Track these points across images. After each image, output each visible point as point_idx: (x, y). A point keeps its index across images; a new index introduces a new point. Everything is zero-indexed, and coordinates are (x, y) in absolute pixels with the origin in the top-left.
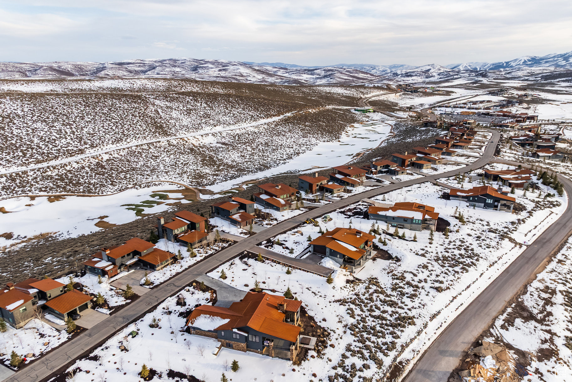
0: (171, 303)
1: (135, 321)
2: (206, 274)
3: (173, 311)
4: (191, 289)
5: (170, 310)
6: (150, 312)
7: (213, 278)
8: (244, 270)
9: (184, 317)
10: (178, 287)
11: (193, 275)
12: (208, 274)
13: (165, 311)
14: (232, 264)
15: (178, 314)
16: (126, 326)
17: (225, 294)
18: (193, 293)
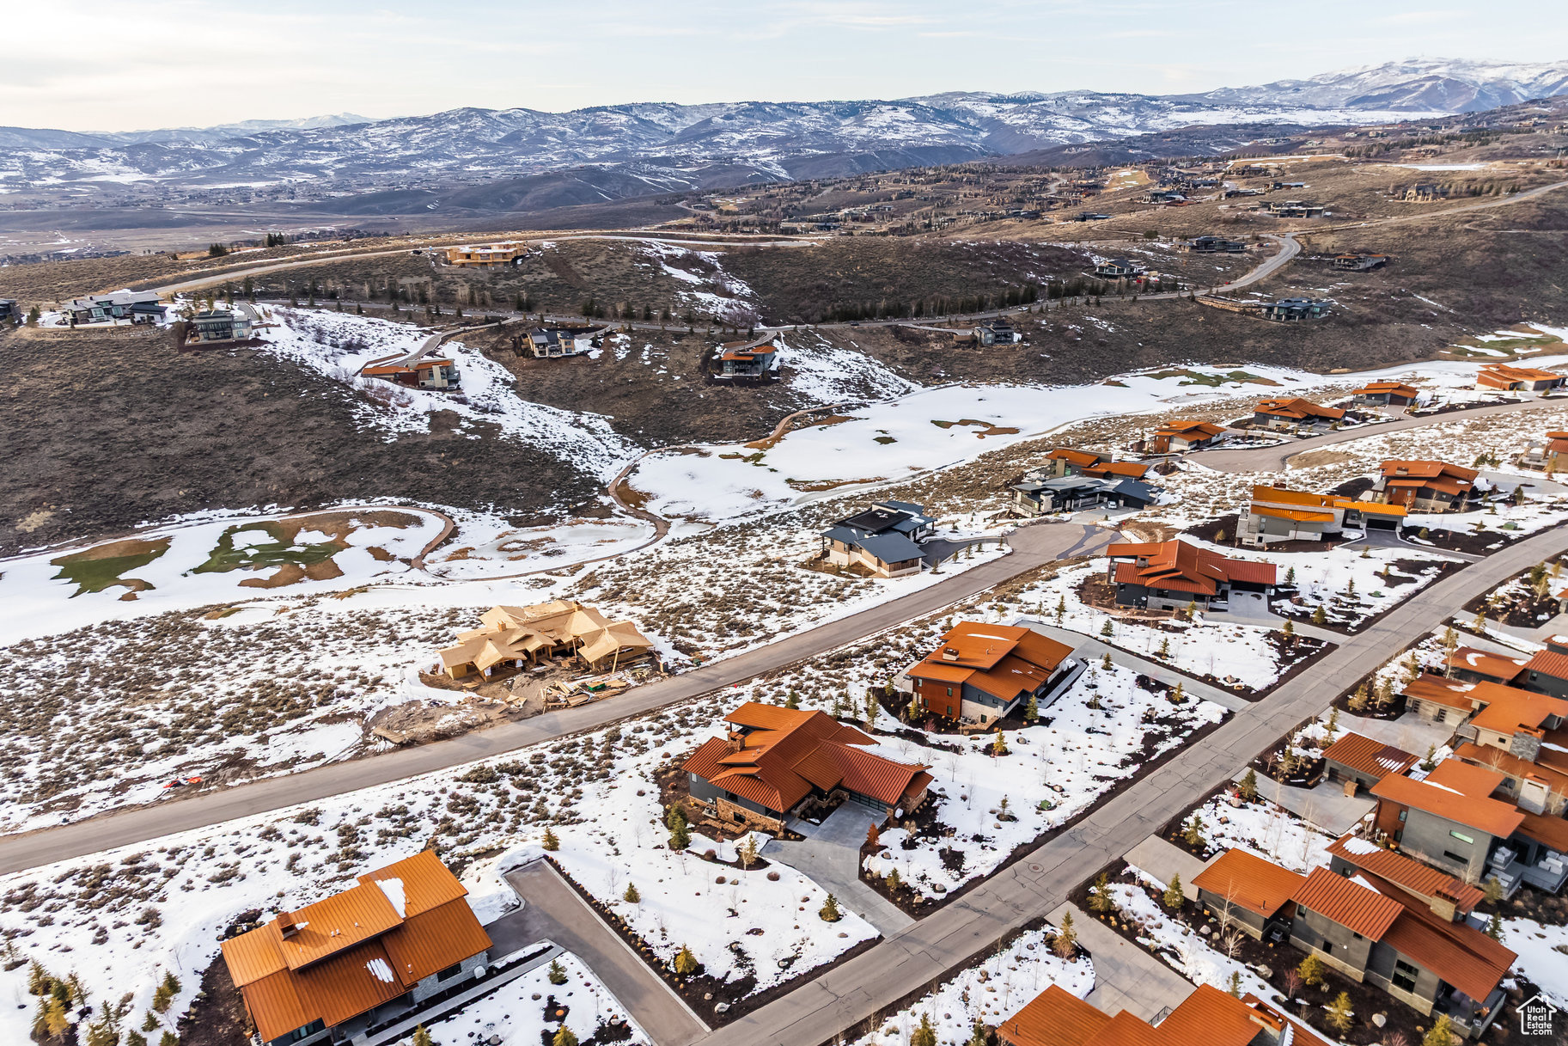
0: (978, 862)
1: (1055, 832)
2: (881, 938)
3: (969, 841)
4: (927, 892)
5: (978, 845)
6: (1024, 844)
7: (862, 916)
8: (758, 932)
9: (942, 825)
10: (965, 906)
11: (922, 943)
12: (875, 933)
13: (989, 844)
14: (791, 961)
15: (956, 834)
16: (1068, 824)
17: (837, 863)
18: (923, 878)
